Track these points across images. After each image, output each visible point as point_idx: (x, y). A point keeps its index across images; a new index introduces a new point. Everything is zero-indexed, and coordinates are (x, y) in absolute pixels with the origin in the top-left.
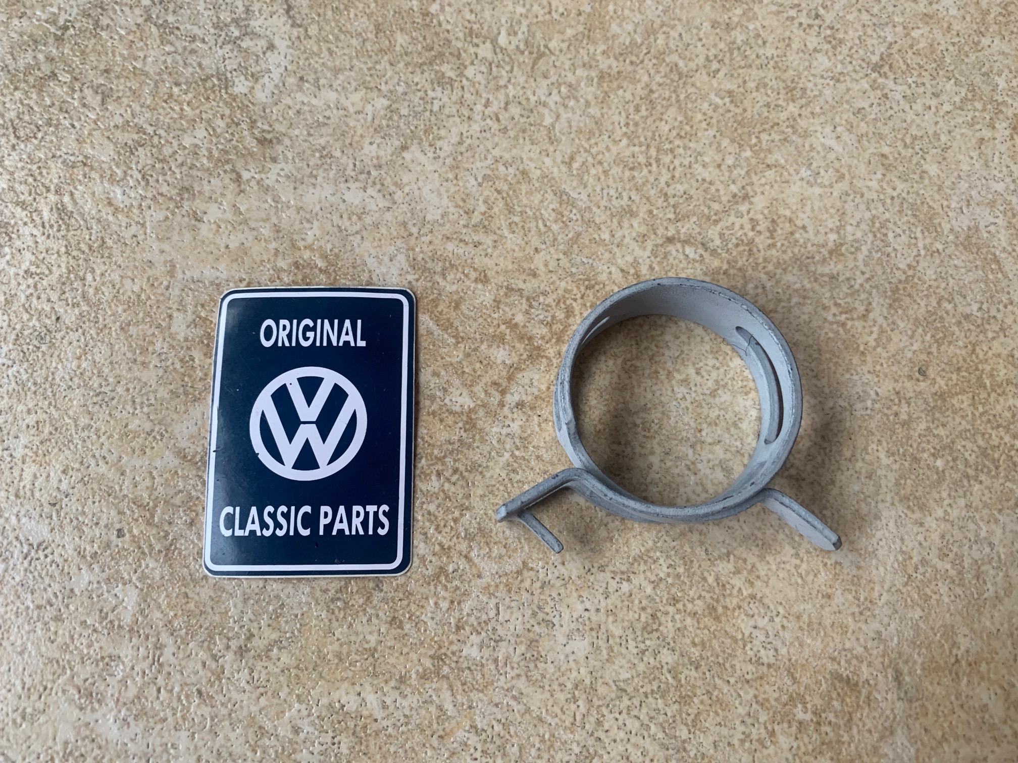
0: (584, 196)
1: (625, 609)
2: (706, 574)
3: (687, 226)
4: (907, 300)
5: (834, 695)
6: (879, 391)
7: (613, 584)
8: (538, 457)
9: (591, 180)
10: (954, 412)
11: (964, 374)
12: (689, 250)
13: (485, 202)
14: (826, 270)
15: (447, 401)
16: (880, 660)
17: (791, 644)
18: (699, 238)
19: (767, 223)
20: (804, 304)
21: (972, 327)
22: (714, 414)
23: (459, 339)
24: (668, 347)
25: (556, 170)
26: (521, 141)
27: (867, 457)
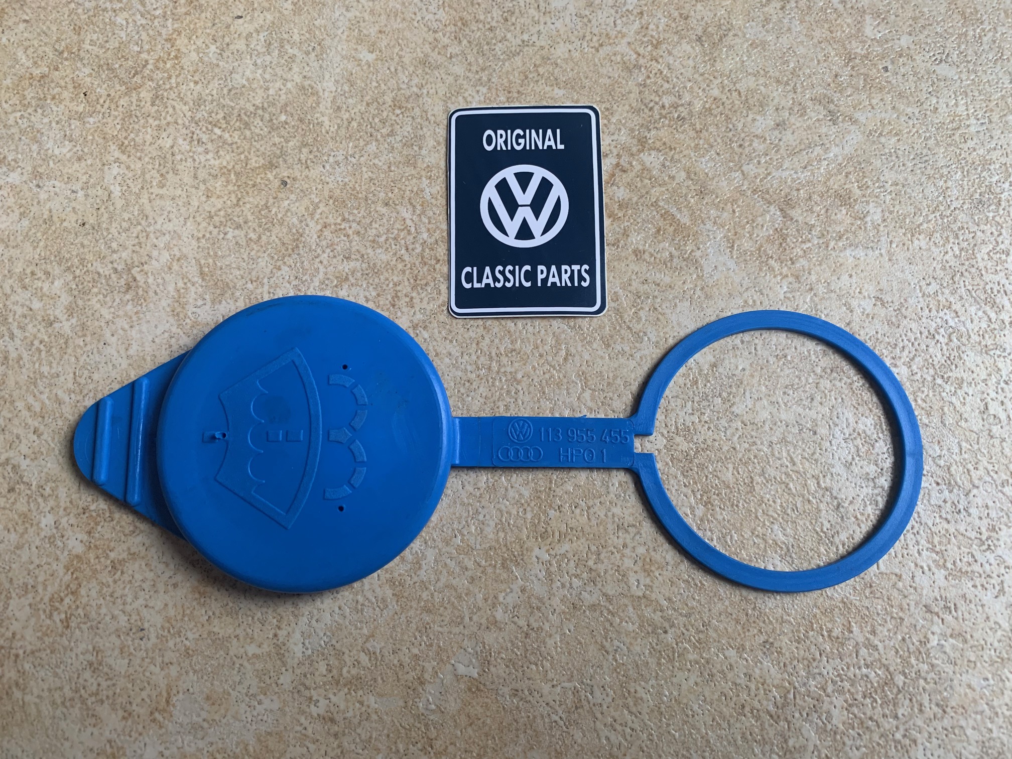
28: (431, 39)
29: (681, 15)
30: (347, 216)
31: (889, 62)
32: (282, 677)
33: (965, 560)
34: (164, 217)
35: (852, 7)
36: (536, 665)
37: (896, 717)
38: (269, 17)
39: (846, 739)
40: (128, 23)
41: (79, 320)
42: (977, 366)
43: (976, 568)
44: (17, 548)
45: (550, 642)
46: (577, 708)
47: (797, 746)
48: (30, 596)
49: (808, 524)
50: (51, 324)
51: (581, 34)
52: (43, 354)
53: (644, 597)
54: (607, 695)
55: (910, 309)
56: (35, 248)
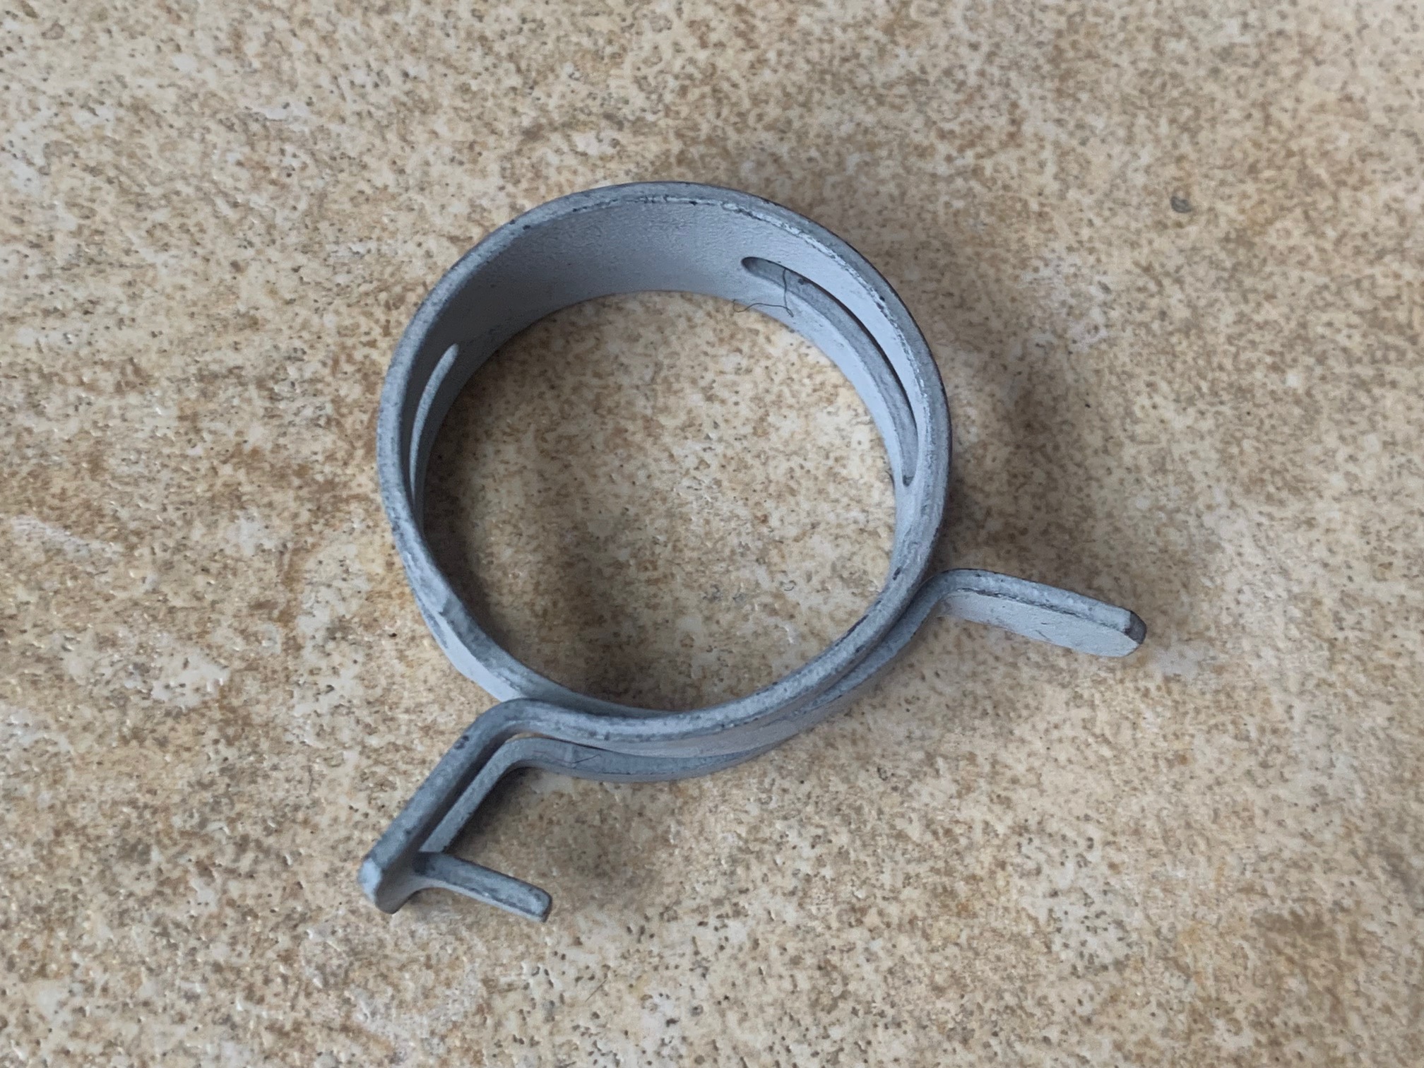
0: (299, 109)
1: (755, 980)
2: (900, 824)
3: (558, 89)
4: (1091, 66)
5: (1282, 966)
6: (1105, 280)
7: (708, 938)
8: (426, 730)
9: (300, 67)
10: (1282, 262)
11: (1268, 174)
12: (583, 140)
13: (71, 205)
14: (895, 71)
15: (158, 693)
16: (1347, 846)
17: (1146, 896)
18: (595, 107)
19: (731, 19)
20: (876, 162)
21: (1244, 71)
22: (779, 469)
23: (129, 539)
24: (625, 368)
25: (209, 74)
26: (103, 39)
27: (1139, 430)
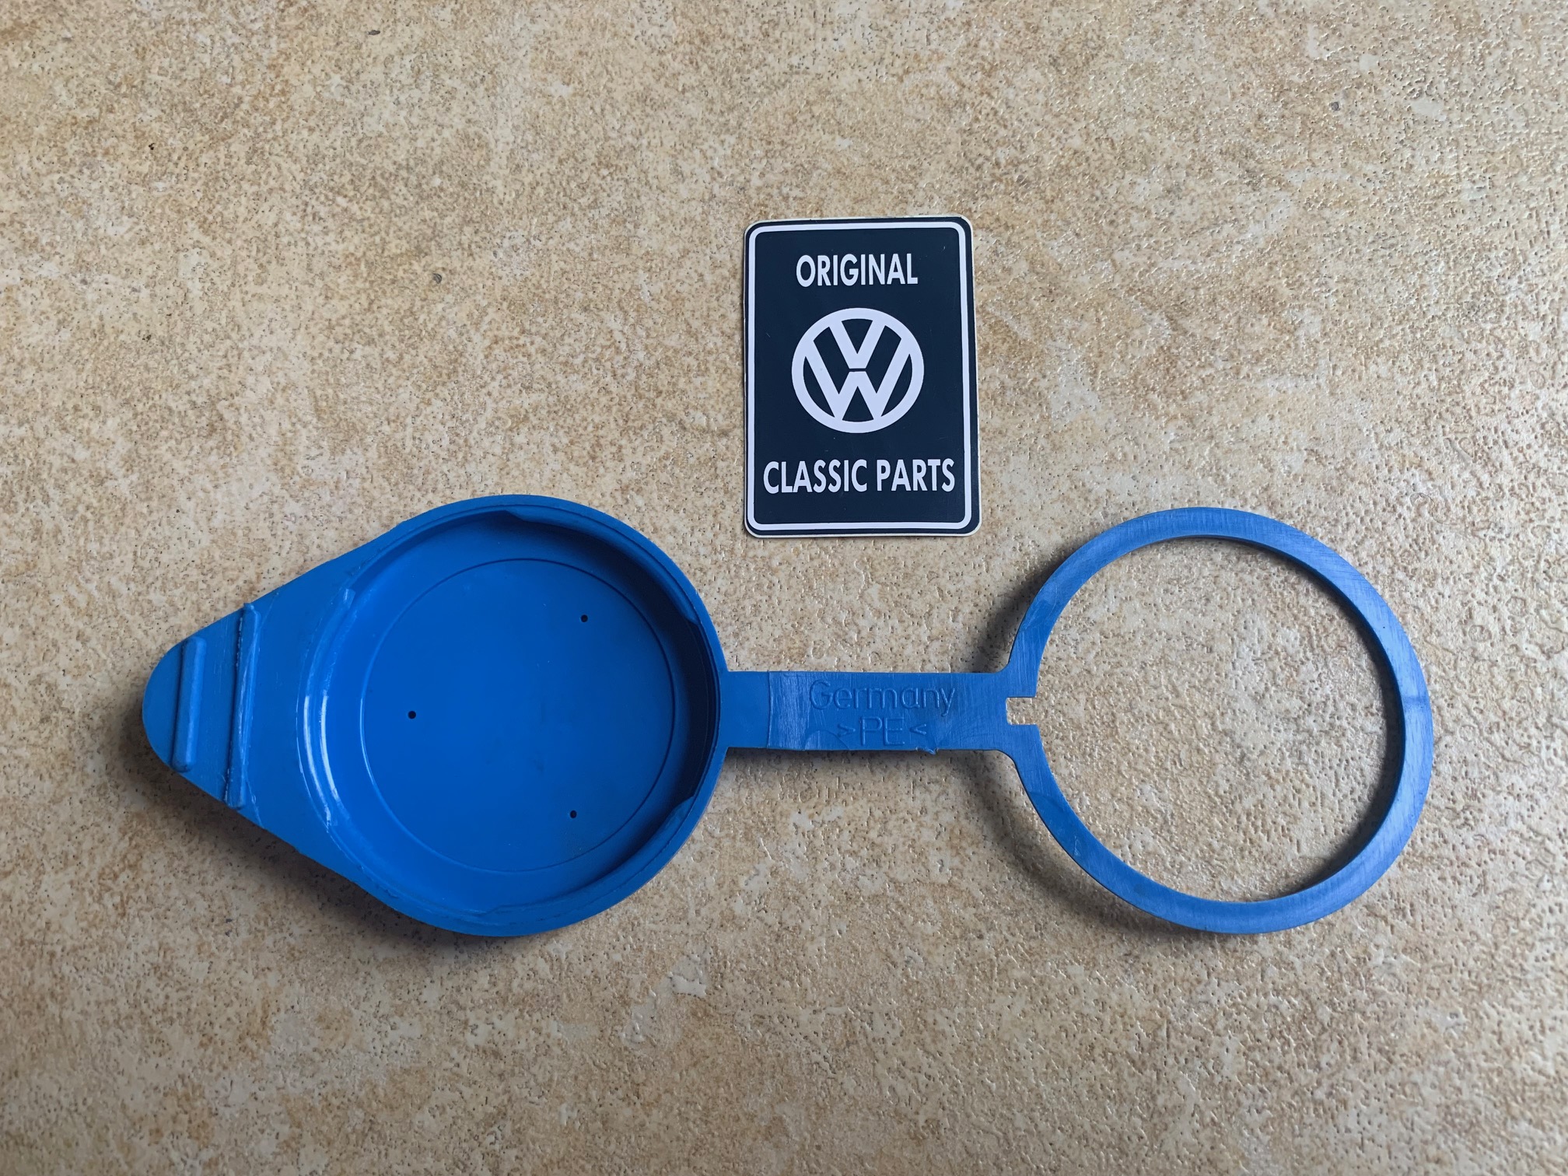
28: (655, 65)
29: (1028, 25)
30: (527, 326)
31: (1341, 95)
32: (425, 991)
33: (1430, 839)
34: (264, 326)
35: (1287, 12)
36: (791, 980)
37: (1318, 1067)
38: (418, 32)
39: (1242, 1097)
40: (213, 42)
41: (142, 475)
42: (1459, 553)
43: (1446, 851)
44: (53, 802)
45: (812, 948)
46: (848, 1044)
47: (1170, 1105)
48: (71, 869)
49: (1196, 783)
50: (102, 483)
51: (877, 55)
52: (91, 524)
53: (950, 884)
54: (894, 1027)
55: (1359, 468)
56: (80, 371)
